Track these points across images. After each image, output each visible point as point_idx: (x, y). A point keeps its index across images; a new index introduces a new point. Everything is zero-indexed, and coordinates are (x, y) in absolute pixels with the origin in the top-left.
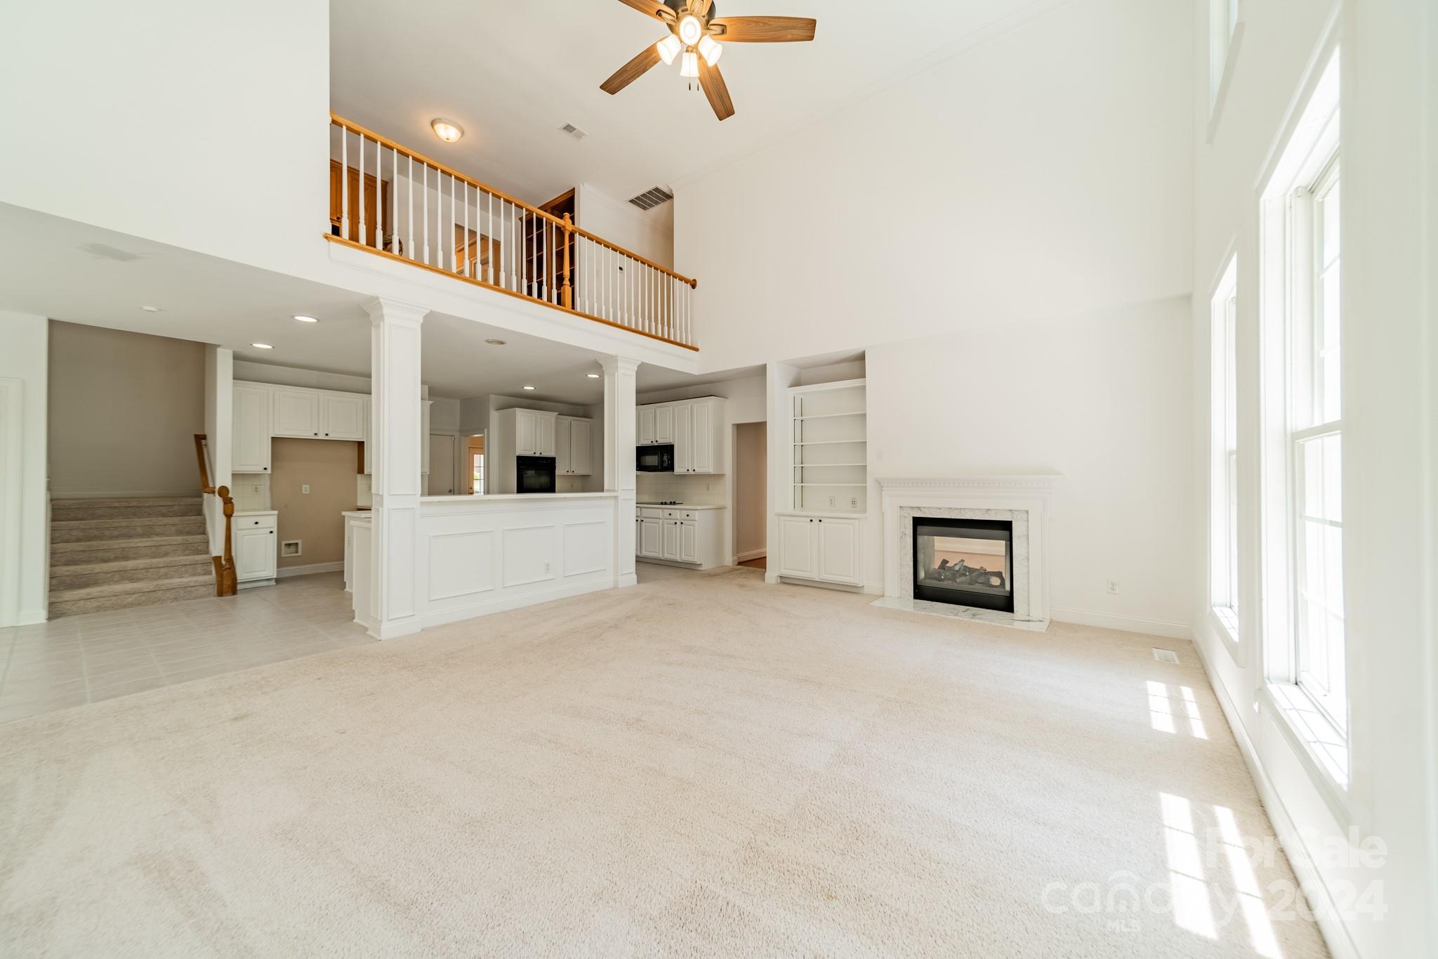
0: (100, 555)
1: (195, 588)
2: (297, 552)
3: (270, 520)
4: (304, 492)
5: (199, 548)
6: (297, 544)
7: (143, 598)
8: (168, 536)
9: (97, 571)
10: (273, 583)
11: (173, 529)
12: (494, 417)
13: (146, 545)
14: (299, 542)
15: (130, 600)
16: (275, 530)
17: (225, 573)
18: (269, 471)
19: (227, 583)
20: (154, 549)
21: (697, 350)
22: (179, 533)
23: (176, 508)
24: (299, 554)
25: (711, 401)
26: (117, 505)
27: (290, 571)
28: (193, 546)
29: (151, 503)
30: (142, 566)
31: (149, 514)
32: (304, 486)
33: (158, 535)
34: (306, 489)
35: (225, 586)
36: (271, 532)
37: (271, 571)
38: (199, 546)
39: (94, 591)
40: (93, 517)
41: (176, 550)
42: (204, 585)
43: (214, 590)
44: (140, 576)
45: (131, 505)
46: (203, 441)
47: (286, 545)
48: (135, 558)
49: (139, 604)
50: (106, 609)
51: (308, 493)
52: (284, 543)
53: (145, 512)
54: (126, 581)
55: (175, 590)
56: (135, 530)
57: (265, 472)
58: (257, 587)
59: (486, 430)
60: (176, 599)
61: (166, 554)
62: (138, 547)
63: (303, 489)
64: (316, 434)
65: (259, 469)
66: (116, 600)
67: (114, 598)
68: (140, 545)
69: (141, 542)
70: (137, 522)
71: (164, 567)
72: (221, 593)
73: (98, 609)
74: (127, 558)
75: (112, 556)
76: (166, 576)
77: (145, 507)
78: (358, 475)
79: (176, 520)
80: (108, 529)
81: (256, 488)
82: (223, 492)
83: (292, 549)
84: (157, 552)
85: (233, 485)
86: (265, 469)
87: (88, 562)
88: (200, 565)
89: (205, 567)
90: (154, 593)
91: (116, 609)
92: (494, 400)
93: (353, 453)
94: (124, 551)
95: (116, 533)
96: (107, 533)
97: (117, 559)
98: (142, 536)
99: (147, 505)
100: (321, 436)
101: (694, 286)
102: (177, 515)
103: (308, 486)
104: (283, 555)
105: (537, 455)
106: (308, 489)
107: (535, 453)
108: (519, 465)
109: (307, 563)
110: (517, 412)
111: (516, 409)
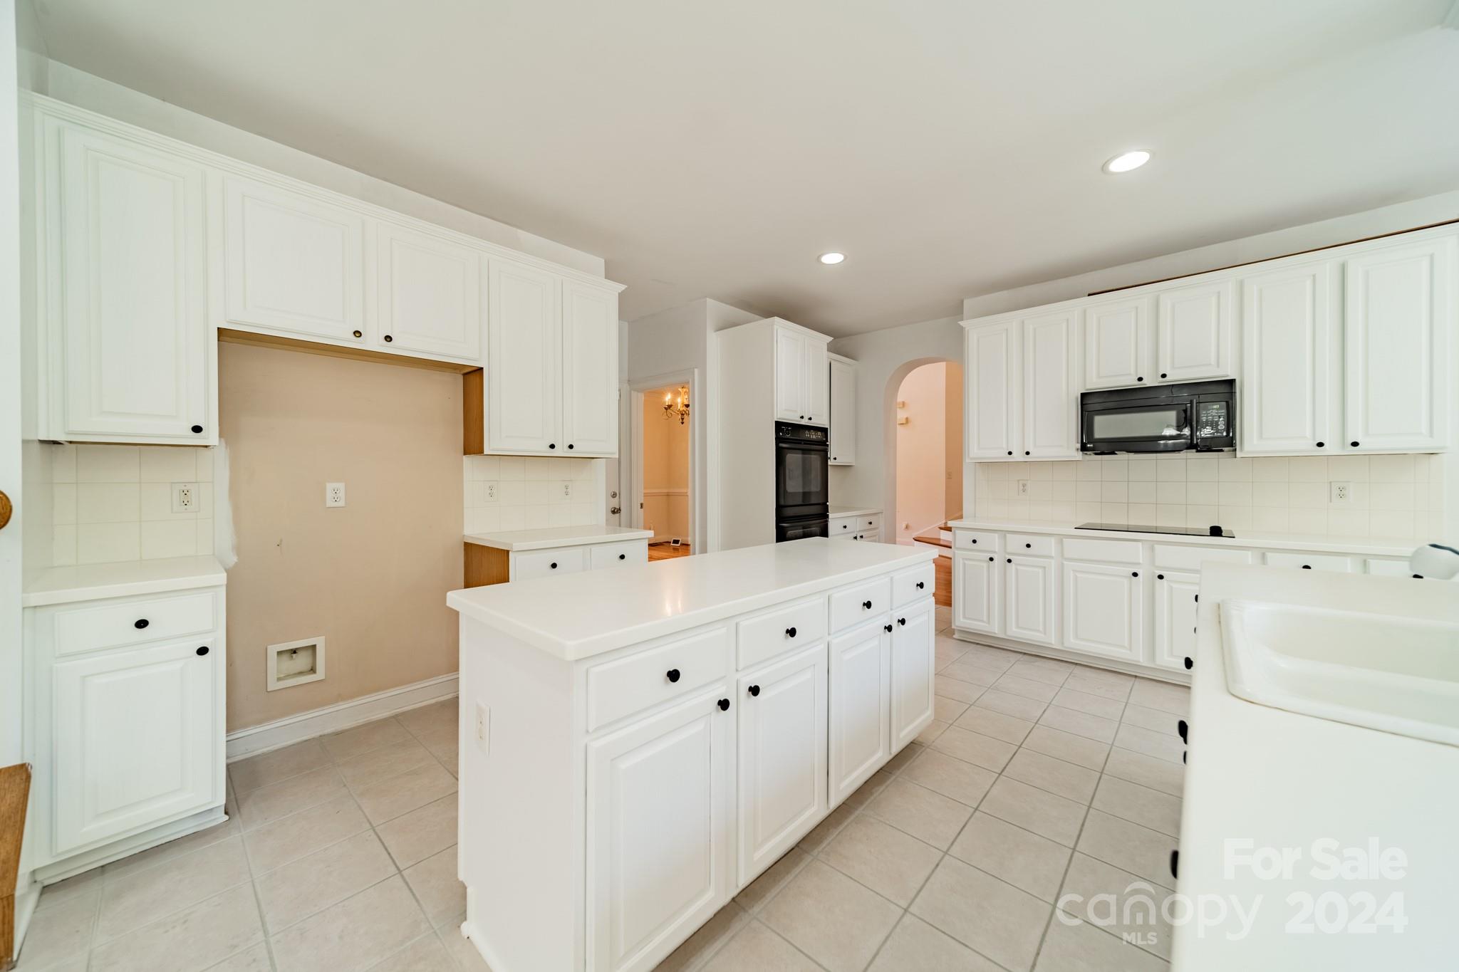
2: (312, 671)
3: (197, 612)
4: (330, 503)
6: (314, 647)
10: (216, 820)
12: (714, 343)
14: (320, 642)
16: (217, 639)
18: (211, 435)
24: (320, 674)
32: (330, 486)
34: (335, 493)
36: (203, 651)
47: (280, 653)
51: (341, 503)
52: (273, 650)
57: (199, 439)
59: (696, 371)
63: (329, 495)
64: (358, 334)
65: (176, 428)
78: (465, 458)
83: (302, 661)
86: (199, 429)
92: (713, 310)
93: (450, 394)
100: (372, 343)
103: (341, 486)
104: (273, 685)
105: (805, 422)
106: (342, 494)
107: (802, 417)
108: (779, 440)
109: (340, 698)
110: (775, 327)
111: (776, 319)
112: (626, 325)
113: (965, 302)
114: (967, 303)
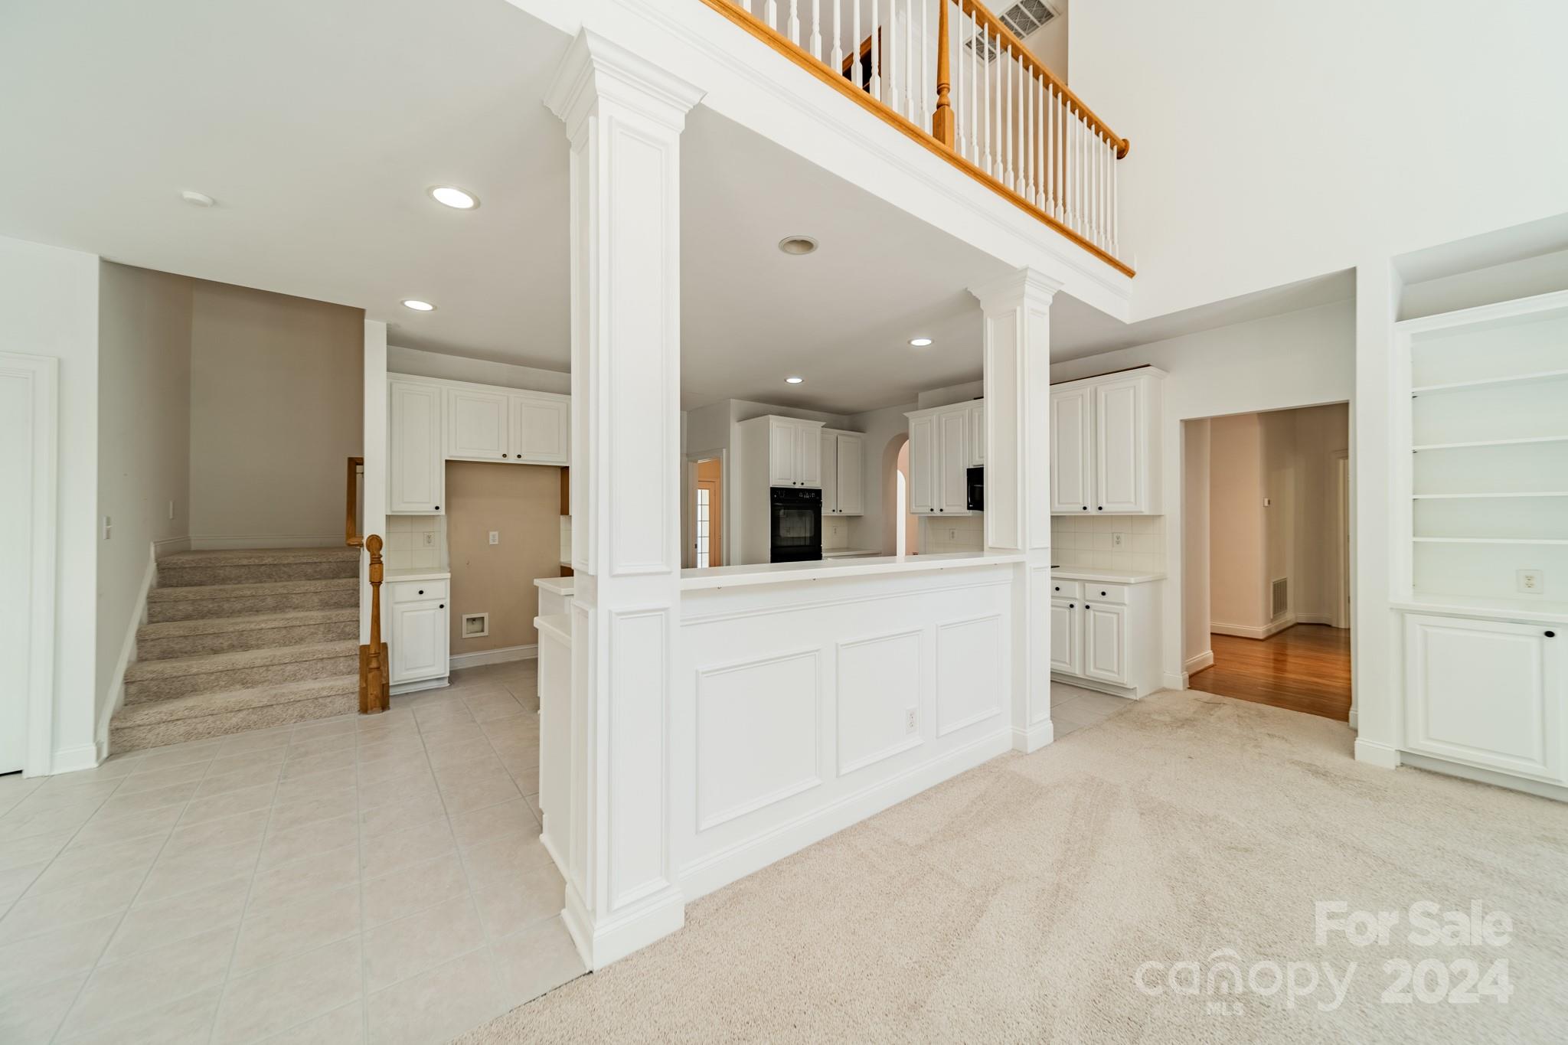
0: (209, 642)
1: (329, 700)
2: (483, 631)
3: (440, 589)
4: (491, 543)
5: (347, 629)
6: (483, 618)
7: (254, 717)
8: (308, 610)
9: (194, 670)
10: (446, 683)
11: (316, 599)
12: (736, 430)
13: (273, 626)
14: (486, 615)
15: (234, 720)
16: (447, 602)
17: (370, 676)
18: (442, 511)
19: (374, 691)
20: (284, 632)
21: (1130, 273)
22: (325, 605)
23: (325, 566)
24: (486, 633)
25: (1142, 378)
26: (245, 562)
27: (470, 660)
28: (339, 627)
29: (291, 560)
30: (258, 662)
31: (290, 576)
32: (492, 534)
33: (296, 608)
34: (494, 537)
35: (371, 698)
36: (442, 606)
37: (441, 667)
38: (345, 626)
39: (179, 706)
40: (215, 580)
41: (315, 633)
42: (344, 694)
43: (355, 702)
44: (257, 677)
45: (264, 563)
46: (358, 467)
47: (468, 619)
48: (258, 647)
49: (249, 727)
50: (199, 736)
51: (497, 543)
52: (465, 617)
53: (285, 572)
54: (238, 686)
55: (299, 704)
56: (263, 601)
57: (436, 513)
58: (420, 693)
59: (724, 451)
60: (302, 717)
61: (301, 640)
62: (261, 629)
63: (491, 537)
64: (505, 456)
65: (427, 509)
66: (214, 722)
67: (211, 719)
68: (263, 625)
69: (265, 621)
70: (268, 588)
71: (290, 663)
72: (364, 709)
73: (188, 736)
74: (246, 647)
75: (226, 645)
76: (295, 677)
77: (284, 565)
78: (561, 516)
79: (320, 585)
80: (228, 600)
81: (429, 537)
82: (375, 543)
83: (477, 626)
84: (288, 637)
85: (388, 532)
86: (437, 508)
87: (192, 653)
88: (342, 659)
89: (350, 662)
90: (270, 709)
91: (214, 736)
92: (736, 406)
93: (553, 482)
94: (242, 635)
95: (238, 606)
96: (226, 606)
97: (232, 648)
98: (275, 609)
99: (286, 562)
100: (512, 459)
101: (1121, 154)
102: (326, 578)
103: (496, 533)
104: (465, 636)
105: (798, 486)
106: (497, 538)
107: (795, 483)
108: (773, 500)
109: (496, 647)
110: (771, 422)
111: (770, 416)
112: (685, 413)
113: (920, 394)
114: (921, 396)
